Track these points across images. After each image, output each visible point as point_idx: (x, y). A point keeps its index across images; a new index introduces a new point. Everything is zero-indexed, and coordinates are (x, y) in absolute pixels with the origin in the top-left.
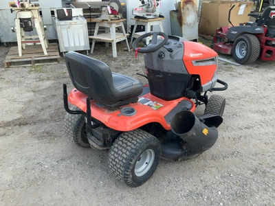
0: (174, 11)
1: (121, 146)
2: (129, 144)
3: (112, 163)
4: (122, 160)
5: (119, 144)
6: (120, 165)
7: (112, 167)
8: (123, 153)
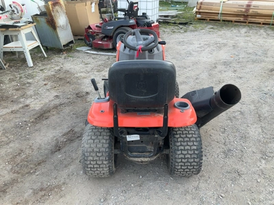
0: (37, 15)
1: (184, 142)
2: (190, 136)
3: (182, 162)
4: (194, 153)
5: (181, 141)
6: (194, 158)
7: (181, 166)
8: (190, 146)
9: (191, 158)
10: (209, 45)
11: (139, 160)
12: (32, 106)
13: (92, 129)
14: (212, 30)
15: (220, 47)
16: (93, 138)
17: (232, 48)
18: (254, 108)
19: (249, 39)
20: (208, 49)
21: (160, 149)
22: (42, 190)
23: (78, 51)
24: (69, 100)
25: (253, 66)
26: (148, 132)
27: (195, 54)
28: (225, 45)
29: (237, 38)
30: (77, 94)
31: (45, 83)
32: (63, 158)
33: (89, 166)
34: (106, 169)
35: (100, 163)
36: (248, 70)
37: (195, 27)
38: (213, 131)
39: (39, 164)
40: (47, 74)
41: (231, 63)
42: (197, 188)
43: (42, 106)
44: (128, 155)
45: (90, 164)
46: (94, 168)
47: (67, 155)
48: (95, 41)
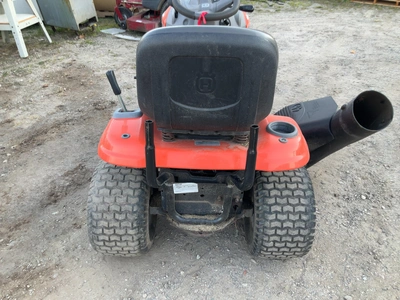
1: (282, 197)
2: (293, 186)
3: (276, 234)
4: (300, 219)
5: (276, 197)
6: (300, 228)
7: (274, 242)
8: (294, 206)
9: (294, 228)
10: (315, 33)
11: (196, 228)
12: (17, 122)
13: (109, 168)
14: (319, 10)
15: (332, 36)
16: (110, 184)
17: (352, 39)
18: (393, 138)
19: (378, 26)
20: (314, 39)
21: (235, 210)
22: (15, 276)
23: (104, 35)
24: (81, 114)
25: (387, 68)
26: (214, 179)
27: (294, 45)
28: (341, 34)
29: (360, 24)
30: (95, 104)
31: (43, 84)
32: (61, 217)
33: (101, 238)
34: (133, 244)
35: (122, 232)
36: (379, 74)
37: (293, 6)
38: (325, 175)
39: (17, 226)
40: (49, 70)
41: (351, 62)
42: (300, 282)
43: (34, 122)
44: (174, 219)
45: (103, 234)
46: (110, 241)
47: (69, 212)
48: (131, 19)
